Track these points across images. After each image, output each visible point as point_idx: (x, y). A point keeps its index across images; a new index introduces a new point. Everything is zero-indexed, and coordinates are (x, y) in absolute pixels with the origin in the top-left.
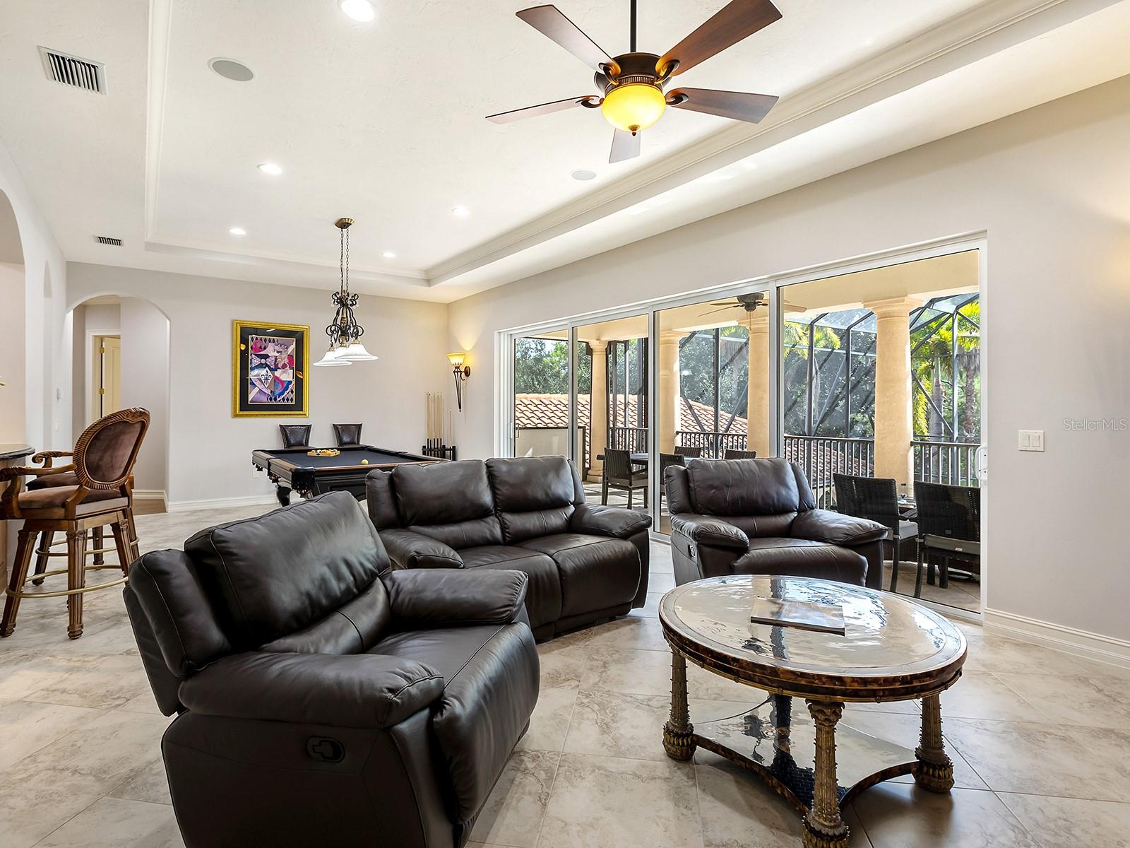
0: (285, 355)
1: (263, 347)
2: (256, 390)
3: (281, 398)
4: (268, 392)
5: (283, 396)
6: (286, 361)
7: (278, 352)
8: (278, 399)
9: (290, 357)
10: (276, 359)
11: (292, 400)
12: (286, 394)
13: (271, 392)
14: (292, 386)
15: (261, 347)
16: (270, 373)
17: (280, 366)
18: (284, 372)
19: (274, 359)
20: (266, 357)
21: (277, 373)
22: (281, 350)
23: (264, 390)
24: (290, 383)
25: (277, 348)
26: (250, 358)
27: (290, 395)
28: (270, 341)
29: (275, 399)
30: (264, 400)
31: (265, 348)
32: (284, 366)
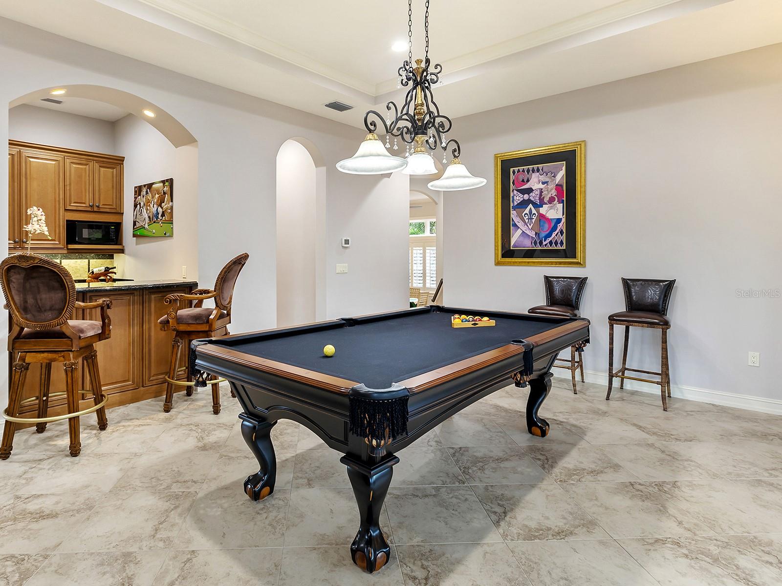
0: (552, 186)
1: (525, 181)
2: (519, 232)
3: (548, 241)
4: (532, 234)
5: (550, 239)
6: (554, 193)
7: (543, 183)
8: (544, 243)
9: (559, 187)
10: (541, 192)
11: (562, 243)
12: (554, 235)
13: (536, 233)
14: (562, 226)
15: (523, 181)
16: (534, 211)
17: (546, 200)
18: (551, 208)
19: (538, 192)
20: (529, 191)
21: (543, 210)
22: (547, 179)
23: (528, 232)
24: (559, 221)
25: (543, 178)
26: (512, 195)
27: (559, 237)
28: (533, 171)
29: (541, 243)
30: (528, 245)
31: (528, 181)
32: (551, 200)
